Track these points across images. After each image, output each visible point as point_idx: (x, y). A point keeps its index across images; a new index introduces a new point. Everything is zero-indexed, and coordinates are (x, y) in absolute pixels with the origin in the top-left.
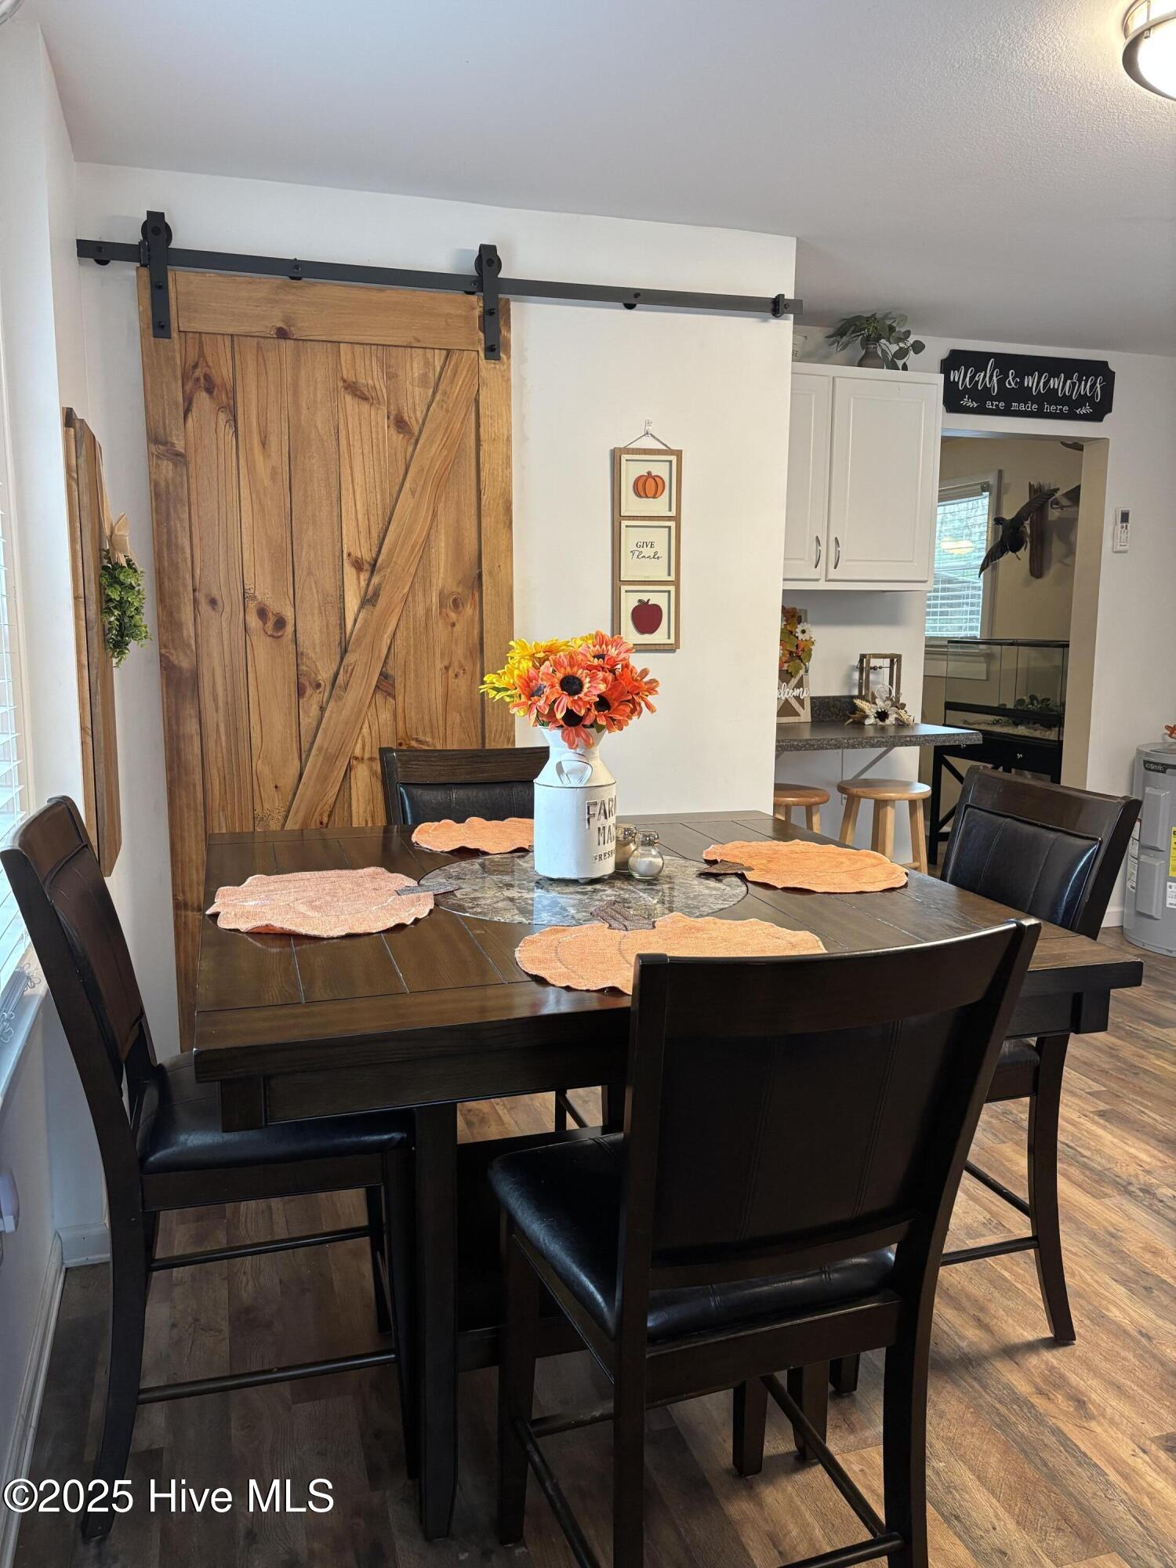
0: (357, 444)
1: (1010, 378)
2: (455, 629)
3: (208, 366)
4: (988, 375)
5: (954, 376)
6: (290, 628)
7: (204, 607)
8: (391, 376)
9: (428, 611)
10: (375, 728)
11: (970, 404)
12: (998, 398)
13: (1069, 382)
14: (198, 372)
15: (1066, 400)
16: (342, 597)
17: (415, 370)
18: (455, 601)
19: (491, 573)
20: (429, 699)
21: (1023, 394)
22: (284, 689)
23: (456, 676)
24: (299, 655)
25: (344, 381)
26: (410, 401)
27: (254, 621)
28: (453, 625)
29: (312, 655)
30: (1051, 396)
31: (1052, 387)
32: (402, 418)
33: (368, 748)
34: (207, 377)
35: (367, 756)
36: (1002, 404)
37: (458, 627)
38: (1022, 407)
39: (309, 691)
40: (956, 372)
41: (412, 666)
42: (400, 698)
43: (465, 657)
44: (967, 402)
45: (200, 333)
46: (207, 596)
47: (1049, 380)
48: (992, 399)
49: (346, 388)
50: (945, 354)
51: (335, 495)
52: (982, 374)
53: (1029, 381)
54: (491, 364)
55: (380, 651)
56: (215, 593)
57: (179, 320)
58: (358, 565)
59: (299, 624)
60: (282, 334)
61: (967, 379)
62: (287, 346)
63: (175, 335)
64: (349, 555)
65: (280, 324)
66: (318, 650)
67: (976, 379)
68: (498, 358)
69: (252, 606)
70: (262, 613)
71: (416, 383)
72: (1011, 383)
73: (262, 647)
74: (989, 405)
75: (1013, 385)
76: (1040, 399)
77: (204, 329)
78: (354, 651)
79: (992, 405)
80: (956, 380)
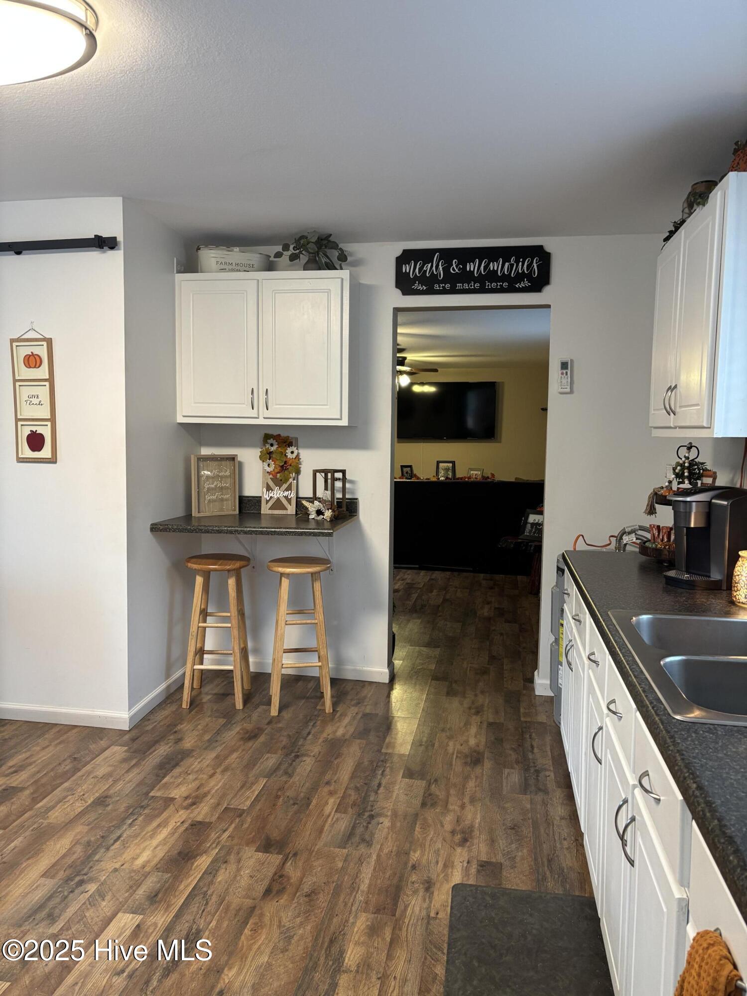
1: (454, 266)
4: (434, 265)
5: (406, 268)
11: (420, 287)
12: (444, 281)
13: (507, 264)
15: (505, 278)
21: (467, 276)
30: (492, 276)
31: (492, 269)
36: (448, 286)
38: (466, 286)
40: (407, 265)
44: (417, 286)
47: (489, 264)
48: (439, 282)
50: (399, 253)
52: (430, 265)
53: (470, 267)
61: (417, 270)
67: (425, 269)
72: (455, 268)
74: (436, 287)
75: (457, 271)
76: (481, 279)
79: (439, 287)
80: (408, 271)
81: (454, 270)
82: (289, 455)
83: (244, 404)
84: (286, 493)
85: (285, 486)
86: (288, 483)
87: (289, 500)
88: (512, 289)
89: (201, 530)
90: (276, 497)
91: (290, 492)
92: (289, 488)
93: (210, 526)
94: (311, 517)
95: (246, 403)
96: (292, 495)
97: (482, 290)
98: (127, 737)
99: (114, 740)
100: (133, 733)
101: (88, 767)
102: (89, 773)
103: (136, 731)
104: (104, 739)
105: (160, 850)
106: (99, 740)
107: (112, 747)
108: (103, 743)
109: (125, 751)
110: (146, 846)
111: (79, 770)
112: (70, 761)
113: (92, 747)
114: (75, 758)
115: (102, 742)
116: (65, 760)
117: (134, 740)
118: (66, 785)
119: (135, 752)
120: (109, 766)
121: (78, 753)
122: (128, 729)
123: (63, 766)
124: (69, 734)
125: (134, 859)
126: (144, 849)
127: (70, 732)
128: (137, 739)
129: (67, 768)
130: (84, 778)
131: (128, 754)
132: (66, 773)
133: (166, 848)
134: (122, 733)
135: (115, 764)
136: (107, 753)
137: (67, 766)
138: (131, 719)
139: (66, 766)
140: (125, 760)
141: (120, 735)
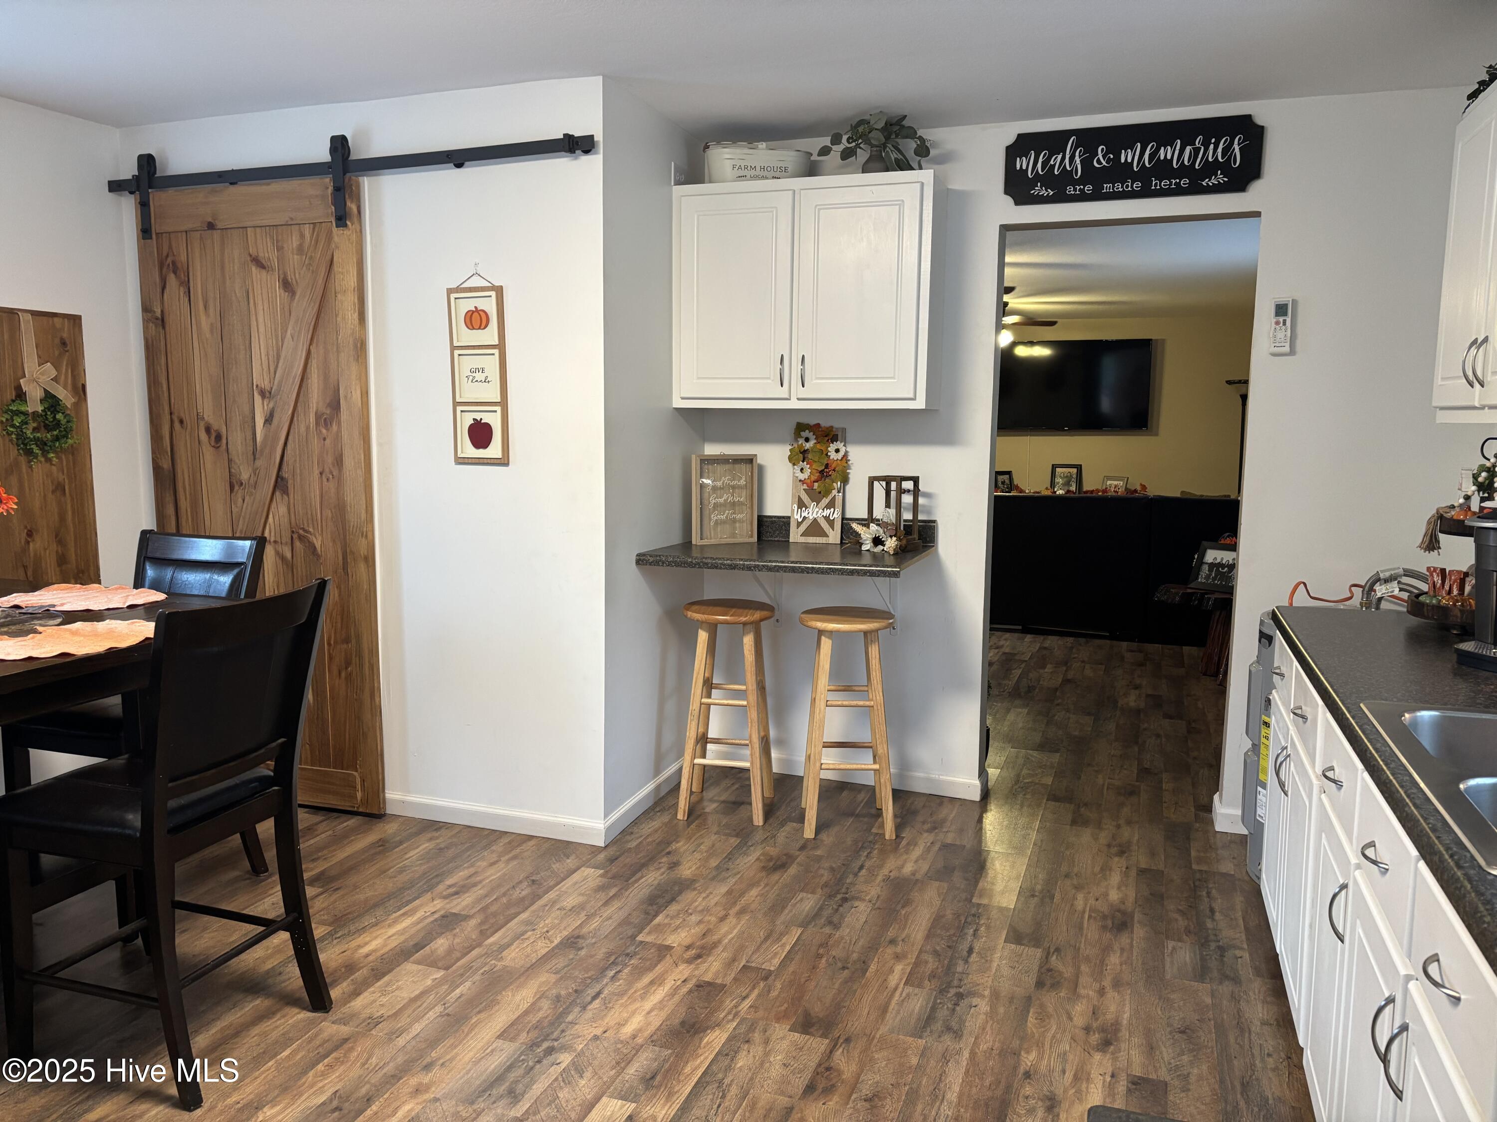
0: (260, 303)
1: (1100, 156)
2: (326, 442)
3: (174, 255)
4: (1067, 157)
5: (1021, 163)
6: (224, 441)
7: (177, 425)
8: (280, 249)
9: (308, 428)
10: (277, 518)
11: (1044, 192)
12: (1083, 181)
13: (1188, 149)
14: (169, 260)
15: (1184, 171)
16: (254, 418)
17: (294, 241)
18: (325, 420)
19: (346, 397)
20: (310, 497)
21: (1121, 172)
22: (223, 486)
23: (328, 480)
24: (230, 461)
25: (251, 256)
26: (292, 266)
27: (203, 436)
28: (324, 439)
29: (237, 461)
30: (1163, 169)
31: (1162, 158)
32: (287, 280)
33: (273, 534)
34: (174, 263)
35: (272, 539)
36: (1088, 188)
37: (328, 441)
38: (1119, 187)
39: (236, 488)
40: (1024, 158)
41: (298, 471)
42: (291, 496)
43: (334, 466)
44: (1039, 191)
45: (170, 233)
46: (178, 417)
47: (1158, 149)
48: (1075, 183)
49: (252, 261)
50: (1011, 139)
51: (247, 342)
52: (1060, 157)
53: (1126, 156)
54: (340, 231)
55: (275, 458)
56: (182, 415)
57: (155, 228)
58: (263, 394)
59: (229, 439)
60: (211, 226)
61: (1039, 165)
62: (216, 234)
63: (154, 236)
64: (257, 386)
65: (210, 220)
66: (240, 457)
67: (1052, 162)
68: (346, 226)
69: (202, 424)
70: (208, 430)
71: (295, 252)
72: (1101, 159)
73: (208, 453)
74: (1070, 190)
75: (1104, 163)
76: (1144, 175)
77: (170, 230)
78: (259, 459)
79: (1075, 190)
80: (1024, 167)
81: (1099, 162)
82: (833, 455)
83: (769, 378)
84: (827, 512)
85: (825, 501)
86: (830, 497)
87: (831, 523)
88: (1195, 189)
89: (707, 564)
90: (811, 517)
91: (832, 510)
92: (831, 505)
93: (720, 559)
94: (864, 548)
95: (772, 378)
96: (835, 515)
97: (1146, 193)
98: (601, 857)
99: (584, 859)
100: (612, 851)
101: (552, 895)
102: (554, 902)
103: (614, 848)
104: (573, 857)
105: (656, 1015)
106: (565, 858)
107: (583, 869)
108: (571, 862)
109: (601, 876)
110: (636, 1009)
111: (540, 898)
112: (527, 884)
113: (556, 866)
114: (533, 881)
115: (569, 861)
116: (521, 882)
117: (612, 860)
118: (524, 916)
119: (614, 877)
120: (582, 895)
121: (537, 874)
122: (603, 845)
123: (518, 890)
124: (524, 847)
125: (621, 1025)
126: (633, 1013)
127: (524, 845)
128: (616, 859)
129: (524, 893)
130: (547, 908)
131: (604, 880)
132: (523, 899)
133: (664, 1014)
134: (595, 850)
135: (588, 892)
136: (576, 877)
137: (524, 891)
138: (608, 830)
139: (522, 890)
140: (602, 888)
141: (593, 852)
